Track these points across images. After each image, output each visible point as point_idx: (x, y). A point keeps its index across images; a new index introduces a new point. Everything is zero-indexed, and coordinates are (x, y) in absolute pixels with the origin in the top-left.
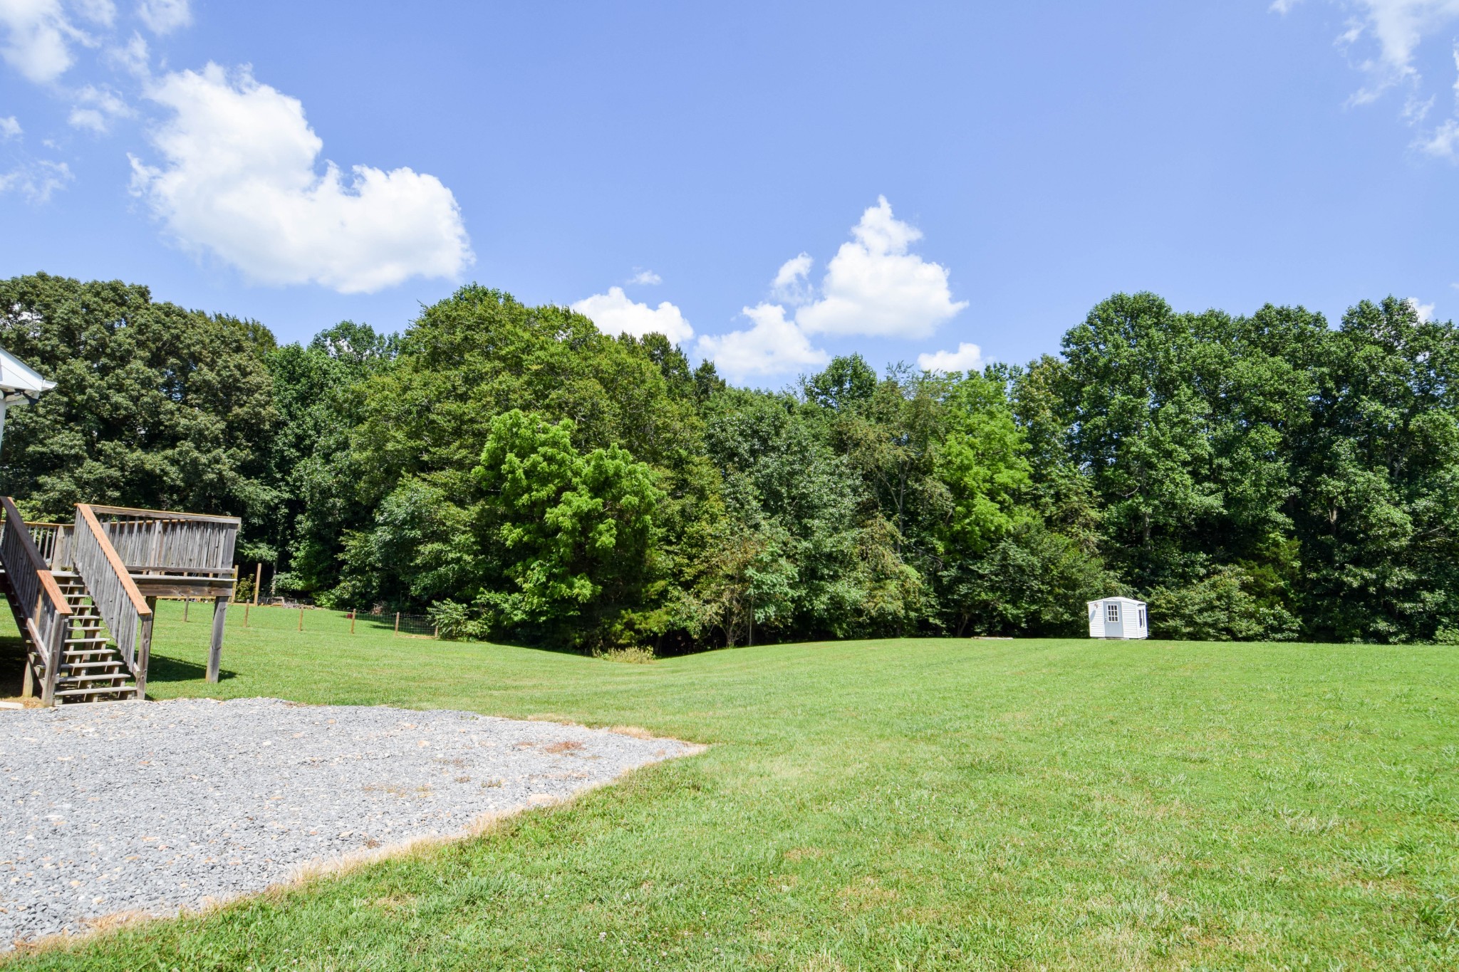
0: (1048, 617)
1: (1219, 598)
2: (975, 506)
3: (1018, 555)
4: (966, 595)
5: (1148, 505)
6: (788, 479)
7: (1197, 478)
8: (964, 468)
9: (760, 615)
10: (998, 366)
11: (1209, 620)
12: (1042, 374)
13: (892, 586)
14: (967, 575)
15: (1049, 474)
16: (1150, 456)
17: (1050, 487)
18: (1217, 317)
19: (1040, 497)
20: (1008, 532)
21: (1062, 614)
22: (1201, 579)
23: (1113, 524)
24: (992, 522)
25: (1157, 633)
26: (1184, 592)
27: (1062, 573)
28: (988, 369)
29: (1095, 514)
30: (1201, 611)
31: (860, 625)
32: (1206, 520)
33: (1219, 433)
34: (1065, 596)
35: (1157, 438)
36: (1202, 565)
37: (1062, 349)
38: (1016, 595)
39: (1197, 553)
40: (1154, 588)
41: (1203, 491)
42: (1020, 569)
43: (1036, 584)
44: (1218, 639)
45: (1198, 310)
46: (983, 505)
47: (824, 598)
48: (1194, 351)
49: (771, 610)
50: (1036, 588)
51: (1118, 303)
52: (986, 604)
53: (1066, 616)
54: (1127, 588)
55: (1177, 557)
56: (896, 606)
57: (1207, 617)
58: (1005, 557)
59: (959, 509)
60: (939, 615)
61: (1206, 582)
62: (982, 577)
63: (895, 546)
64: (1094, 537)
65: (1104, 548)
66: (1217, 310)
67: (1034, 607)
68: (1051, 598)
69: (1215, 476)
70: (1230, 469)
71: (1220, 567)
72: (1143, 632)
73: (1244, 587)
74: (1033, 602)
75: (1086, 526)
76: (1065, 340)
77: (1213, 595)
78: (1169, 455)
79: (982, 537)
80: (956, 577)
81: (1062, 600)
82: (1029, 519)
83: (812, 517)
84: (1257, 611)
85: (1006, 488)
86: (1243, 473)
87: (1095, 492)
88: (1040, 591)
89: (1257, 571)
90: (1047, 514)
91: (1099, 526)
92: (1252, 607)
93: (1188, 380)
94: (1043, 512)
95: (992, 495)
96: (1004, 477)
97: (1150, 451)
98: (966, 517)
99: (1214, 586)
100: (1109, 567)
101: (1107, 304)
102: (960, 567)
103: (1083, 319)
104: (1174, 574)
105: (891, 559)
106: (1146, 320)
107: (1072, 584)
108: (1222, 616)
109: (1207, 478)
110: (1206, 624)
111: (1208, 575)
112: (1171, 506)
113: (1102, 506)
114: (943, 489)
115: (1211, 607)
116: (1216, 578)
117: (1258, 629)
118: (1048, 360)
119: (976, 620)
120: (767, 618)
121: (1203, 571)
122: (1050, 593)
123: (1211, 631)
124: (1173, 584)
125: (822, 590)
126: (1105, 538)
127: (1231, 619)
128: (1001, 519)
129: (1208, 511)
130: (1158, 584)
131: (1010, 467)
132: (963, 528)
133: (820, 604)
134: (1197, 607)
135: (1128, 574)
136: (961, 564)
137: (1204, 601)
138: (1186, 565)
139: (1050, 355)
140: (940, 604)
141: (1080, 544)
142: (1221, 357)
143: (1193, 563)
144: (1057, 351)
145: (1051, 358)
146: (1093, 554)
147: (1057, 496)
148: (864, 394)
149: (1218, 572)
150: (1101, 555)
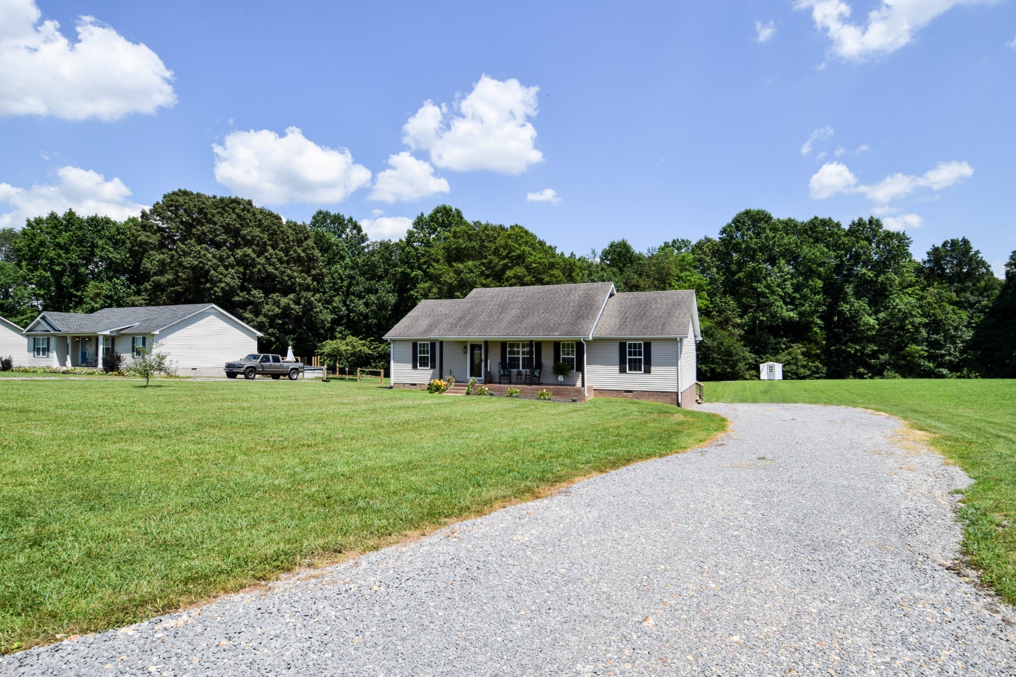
0: (720, 371)
5: (763, 316)
7: (786, 303)
10: (680, 240)
12: (707, 247)
15: (716, 300)
16: (766, 293)
17: (716, 306)
18: (792, 221)
19: (711, 312)
20: (702, 330)
21: (727, 369)
22: (783, 350)
23: (747, 325)
25: (785, 377)
26: (779, 357)
27: (726, 349)
28: (674, 241)
29: (739, 321)
30: (785, 365)
32: (788, 324)
33: (795, 281)
35: (770, 285)
36: (784, 344)
37: (719, 236)
38: (704, 360)
39: (782, 338)
41: (788, 309)
42: (707, 348)
43: (715, 355)
44: (792, 378)
45: (784, 217)
48: (785, 241)
51: (747, 213)
54: (754, 356)
55: (772, 340)
57: (788, 368)
61: (786, 352)
64: (737, 332)
65: (742, 338)
66: (792, 218)
67: (713, 366)
68: (720, 362)
69: (792, 302)
70: (799, 299)
71: (792, 345)
72: (781, 377)
73: (803, 354)
74: (712, 363)
75: (734, 326)
76: (721, 232)
78: (773, 292)
81: (726, 362)
82: (709, 324)
84: (807, 364)
86: (805, 301)
87: (738, 310)
88: (716, 358)
89: (808, 346)
90: (716, 320)
91: (738, 326)
92: (805, 363)
93: (784, 256)
94: (713, 319)
97: (767, 291)
99: (789, 354)
100: (745, 346)
101: (743, 214)
103: (730, 221)
104: (772, 349)
106: (762, 224)
108: (795, 368)
111: (787, 348)
112: (774, 316)
113: (741, 317)
116: (790, 350)
117: (809, 373)
118: (708, 240)
121: (784, 346)
122: (720, 359)
126: (743, 332)
127: (797, 369)
129: (790, 319)
130: (767, 353)
137: (787, 360)
138: (776, 344)
139: (710, 236)
141: (732, 335)
142: (796, 244)
143: (779, 343)
144: (716, 237)
145: (711, 240)
146: (737, 340)
147: (720, 312)
148: (631, 262)
149: (792, 347)
150: (741, 340)
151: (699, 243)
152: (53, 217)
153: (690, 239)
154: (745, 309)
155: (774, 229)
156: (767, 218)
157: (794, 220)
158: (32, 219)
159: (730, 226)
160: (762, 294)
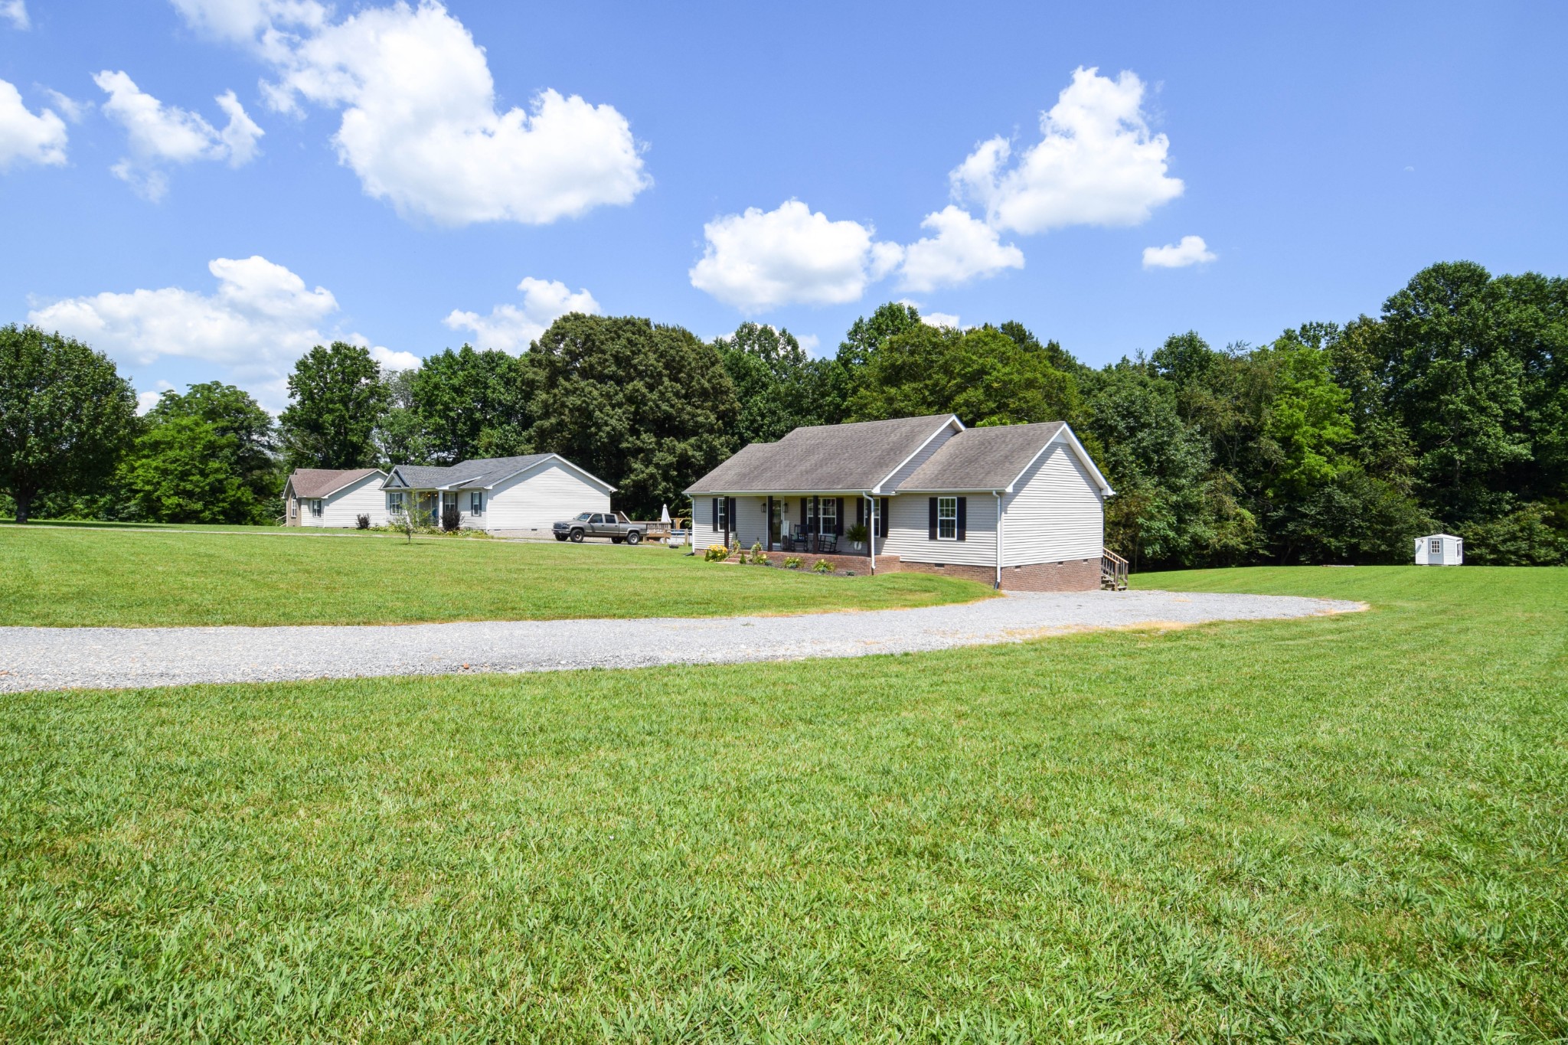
0: (1366, 548)
1: (1522, 530)
2: (1303, 459)
3: (1342, 498)
4: (1294, 532)
5: (1460, 452)
6: (1159, 448)
7: (1509, 429)
8: (1296, 426)
9: (1149, 551)
10: (1315, 325)
11: (1512, 548)
12: (1360, 335)
13: (1232, 525)
14: (1294, 515)
15: (1368, 427)
16: (1466, 412)
17: (1368, 438)
18: (1534, 279)
19: (1360, 447)
20: (1333, 479)
21: (1380, 546)
22: (1506, 514)
23: (1428, 470)
24: (1318, 471)
26: (1490, 526)
27: (1380, 512)
28: (1304, 328)
29: (1411, 461)
30: (1504, 542)
31: (1203, 557)
32: (1514, 464)
33: (1531, 389)
34: (1383, 532)
35: (1474, 398)
36: (1508, 502)
37: (1383, 314)
38: (1337, 531)
39: (1504, 492)
40: (1463, 522)
41: (1513, 440)
42: (1342, 509)
43: (1356, 522)
44: (1519, 564)
45: (1517, 272)
46: (1311, 459)
47: (1187, 537)
48: (1511, 317)
49: (1157, 548)
50: (1357, 525)
51: (1438, 270)
52: (1309, 537)
53: (1383, 547)
54: (1438, 523)
55: (1485, 496)
56: (1235, 541)
57: (1510, 546)
58: (1330, 498)
59: (1289, 461)
60: (1266, 547)
61: (1511, 517)
62: (1305, 516)
63: (1235, 493)
64: (1409, 481)
65: (1418, 490)
66: (1535, 273)
67: (1354, 541)
68: (1369, 533)
69: (1526, 426)
70: (1537, 421)
71: (1524, 504)
72: (1459, 560)
73: (1545, 520)
74: (1353, 536)
75: (1401, 471)
76: (1386, 306)
77: (1517, 528)
78: (1483, 410)
79: (1308, 484)
80: (1284, 517)
81: (1381, 535)
82: (1350, 468)
83: (1178, 477)
84: (1556, 541)
85: (1330, 442)
86: (1551, 424)
87: (1411, 443)
88: (1360, 527)
89: (1559, 506)
90: (1367, 461)
91: (1415, 472)
92: (1551, 537)
93: (1506, 343)
94: (1362, 460)
95: (1317, 449)
96: (1330, 432)
97: (1466, 408)
98: (1294, 467)
99: (1517, 520)
100: (1422, 505)
101: (1429, 272)
102: (1286, 509)
103: (1405, 286)
104: (1482, 511)
105: (1230, 503)
106: (1467, 288)
107: (1389, 521)
108: (1524, 545)
109: (1517, 429)
110: (1509, 552)
111: (1513, 511)
112: (1481, 451)
113: (1418, 454)
114: (1276, 446)
115: (1514, 537)
116: (1521, 513)
117: (1557, 555)
118: (1365, 321)
119: (1302, 551)
120: (1154, 553)
121: (1508, 507)
122: (1368, 528)
123: (1513, 557)
124: (1481, 519)
125: (1186, 532)
126: (1419, 482)
127: (1531, 547)
128: (1327, 469)
129: (1517, 458)
130: (1467, 519)
131: (1334, 424)
132: (1292, 477)
133: (1184, 541)
134: (1501, 538)
135: (1438, 511)
136: (1289, 506)
137: (1508, 532)
138: (1493, 502)
139: (1369, 316)
140: (1268, 538)
141: (1395, 487)
142: (1536, 320)
143: (1500, 500)
144: (1376, 315)
145: (1371, 321)
146: (1408, 495)
147: (1375, 446)
148: (1202, 368)
149: (1522, 508)
150: (1415, 496)
151: (1349, 327)
152: (449, 354)
153: (1335, 321)
154: (1428, 443)
155: (1494, 295)
156: (1473, 276)
157: (1539, 276)
158: (428, 358)
159: (1403, 294)
160: (1461, 416)
